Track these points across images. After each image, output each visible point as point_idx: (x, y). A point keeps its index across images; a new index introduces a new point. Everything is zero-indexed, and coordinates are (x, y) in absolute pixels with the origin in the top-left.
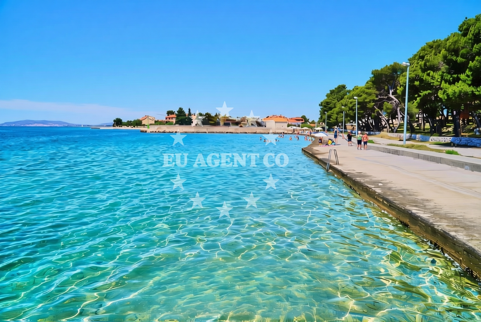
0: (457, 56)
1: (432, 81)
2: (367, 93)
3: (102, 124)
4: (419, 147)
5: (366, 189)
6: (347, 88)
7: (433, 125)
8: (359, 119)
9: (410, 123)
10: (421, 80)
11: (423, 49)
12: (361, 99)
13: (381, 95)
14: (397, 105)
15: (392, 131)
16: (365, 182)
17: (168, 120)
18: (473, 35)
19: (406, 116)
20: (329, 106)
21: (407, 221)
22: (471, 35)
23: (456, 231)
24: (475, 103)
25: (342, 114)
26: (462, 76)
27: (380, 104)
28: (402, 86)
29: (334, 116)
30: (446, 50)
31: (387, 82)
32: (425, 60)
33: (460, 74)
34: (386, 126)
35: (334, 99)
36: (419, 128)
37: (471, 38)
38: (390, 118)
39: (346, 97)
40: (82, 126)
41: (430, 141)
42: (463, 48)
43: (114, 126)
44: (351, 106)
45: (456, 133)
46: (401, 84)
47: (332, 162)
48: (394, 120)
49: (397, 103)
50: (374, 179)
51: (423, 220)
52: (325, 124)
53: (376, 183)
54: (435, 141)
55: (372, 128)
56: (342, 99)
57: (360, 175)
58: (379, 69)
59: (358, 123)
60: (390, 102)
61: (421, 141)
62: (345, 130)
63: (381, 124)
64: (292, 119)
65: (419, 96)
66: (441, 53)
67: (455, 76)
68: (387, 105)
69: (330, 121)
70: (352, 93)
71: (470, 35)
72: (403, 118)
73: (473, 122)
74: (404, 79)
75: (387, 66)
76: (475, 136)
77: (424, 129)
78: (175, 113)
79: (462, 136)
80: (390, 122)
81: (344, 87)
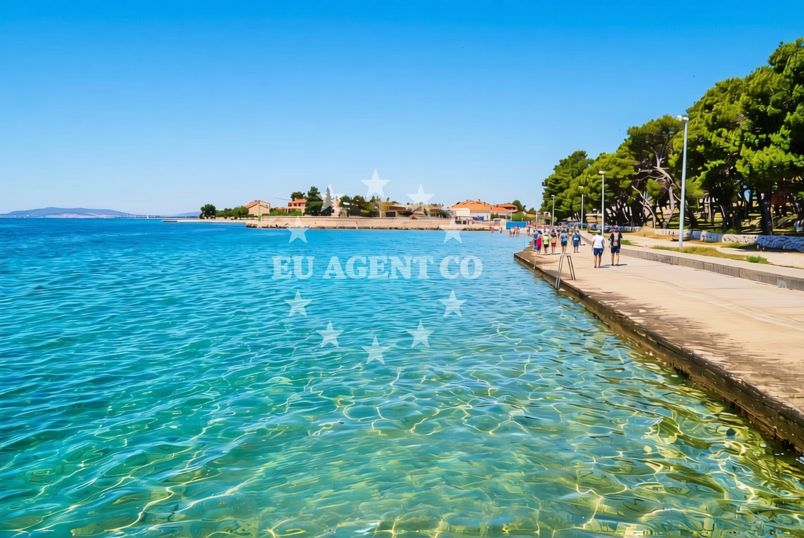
0: (767, 104)
1: (727, 145)
2: (619, 165)
3: (180, 214)
4: (703, 252)
5: (621, 318)
6: (587, 155)
7: (727, 215)
8: (607, 205)
9: (689, 213)
10: (708, 144)
11: (711, 94)
12: (610, 175)
13: (642, 167)
14: (669, 184)
15: (661, 226)
16: (617, 308)
17: (293, 207)
18: (793, 70)
19: (682, 201)
20: (560, 185)
21: (686, 368)
22: (789, 72)
23: (766, 384)
24: (795, 180)
25: (579, 198)
26: (775, 137)
27: (641, 181)
28: (677, 152)
29: (568, 201)
30: (748, 95)
31: (654, 146)
32: (714, 111)
33: (772, 134)
34: (651, 217)
35: (567, 175)
36: (703, 220)
37: (788, 74)
38: (658, 205)
39: (586, 171)
40: (148, 218)
41: (723, 240)
42: (776, 91)
43: (201, 217)
44: (593, 185)
45: (765, 229)
46: (675, 150)
47: (565, 275)
48: (663, 208)
49: (669, 181)
50: (631, 302)
51: (712, 367)
52: (552, 214)
53: (634, 309)
54: (731, 242)
55: (628, 222)
56: (580, 174)
57: (610, 296)
58: (640, 126)
59: (605, 212)
60: (658, 178)
61: (708, 242)
62: (585, 224)
63: (643, 214)
64: (497, 206)
65: (705, 169)
66: (741, 98)
67: (764, 136)
68: (652, 183)
69: (561, 210)
70: (596, 164)
71: (787, 71)
72: (678, 204)
73: (792, 211)
74: (681, 142)
75: (653, 120)
76: (794, 234)
77: (713, 223)
78: (304, 196)
79: (774, 233)
80: (658, 210)
81: (582, 155)
